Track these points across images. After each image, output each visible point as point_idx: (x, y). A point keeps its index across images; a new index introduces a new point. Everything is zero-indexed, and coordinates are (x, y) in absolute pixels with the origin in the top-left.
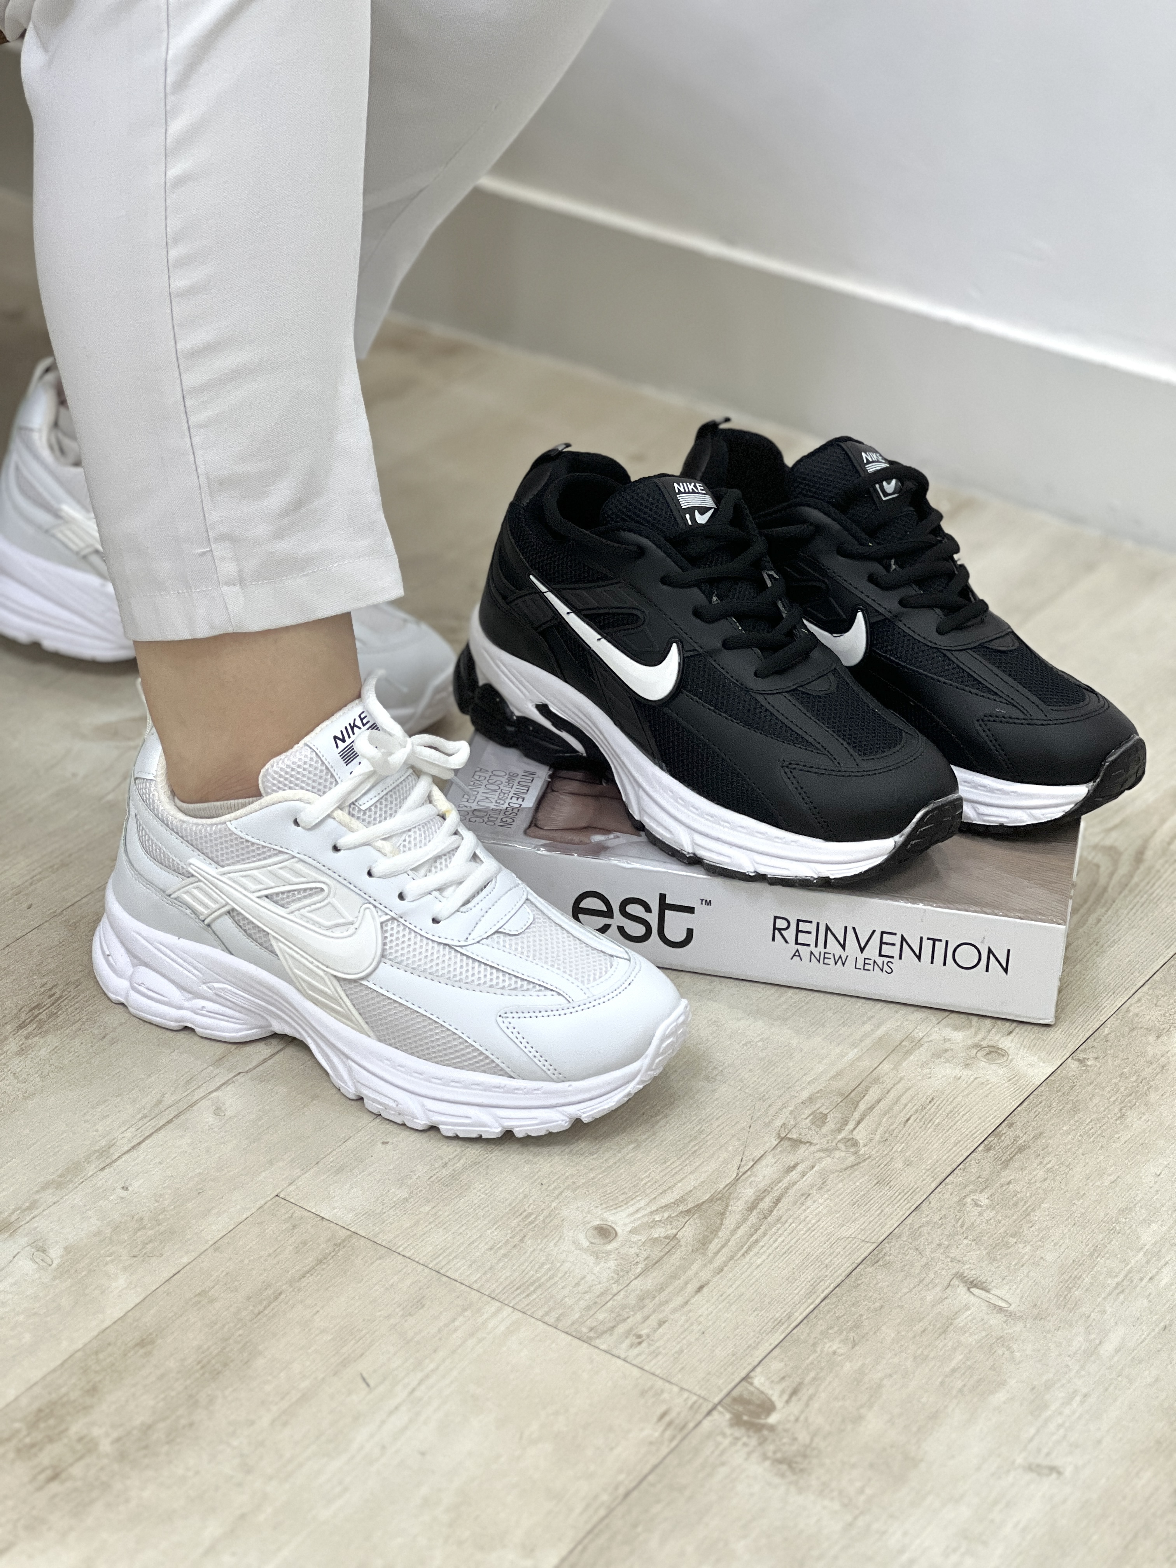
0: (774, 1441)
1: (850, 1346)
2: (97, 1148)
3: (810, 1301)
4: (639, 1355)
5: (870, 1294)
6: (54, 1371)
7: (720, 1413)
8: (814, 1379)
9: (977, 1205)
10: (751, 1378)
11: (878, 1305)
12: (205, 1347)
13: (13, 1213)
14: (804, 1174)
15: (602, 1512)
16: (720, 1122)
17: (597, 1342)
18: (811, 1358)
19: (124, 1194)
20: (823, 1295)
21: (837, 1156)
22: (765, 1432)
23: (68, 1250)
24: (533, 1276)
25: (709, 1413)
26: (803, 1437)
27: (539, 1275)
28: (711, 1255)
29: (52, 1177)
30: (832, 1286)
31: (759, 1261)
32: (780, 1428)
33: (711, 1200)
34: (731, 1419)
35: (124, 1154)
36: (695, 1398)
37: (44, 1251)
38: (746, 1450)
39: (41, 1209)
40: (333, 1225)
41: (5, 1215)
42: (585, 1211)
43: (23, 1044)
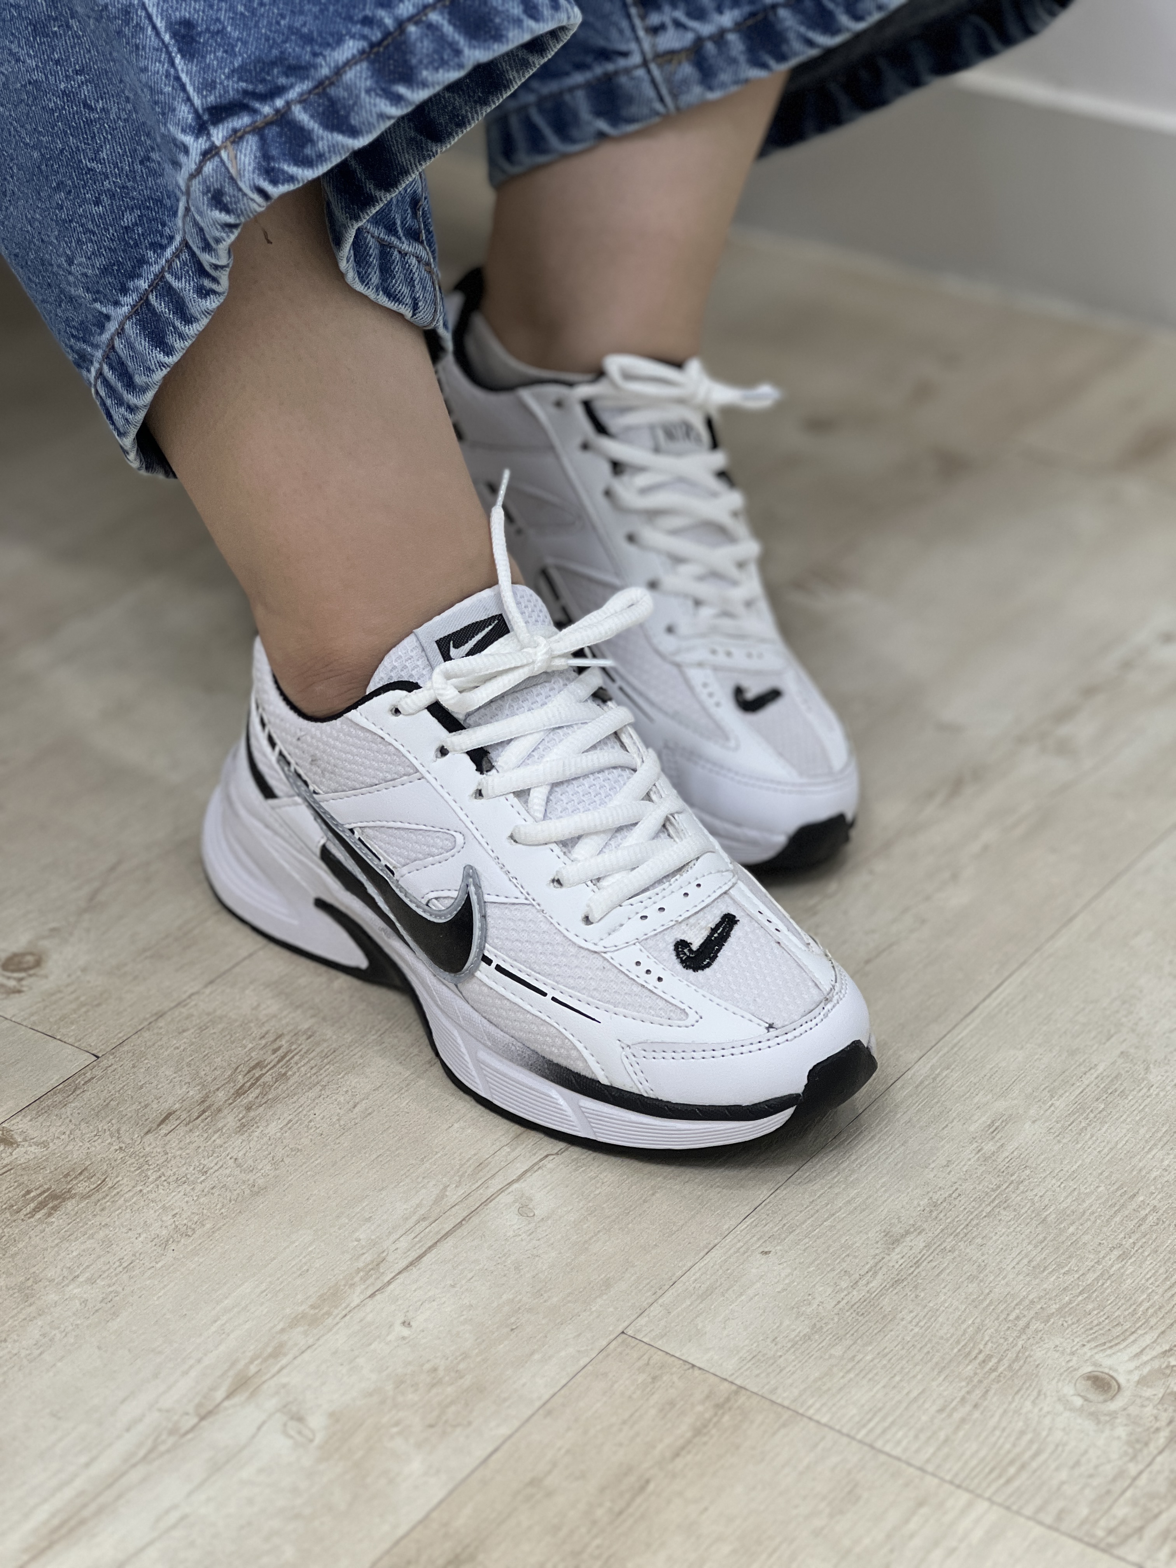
2: (361, 1265)
13: (251, 1362)
19: (406, 1332)
23: (335, 1417)
24: (1009, 1452)
27: (1017, 1450)
29: (301, 1309)
35: (400, 1273)
37: (300, 1419)
39: (290, 1356)
40: (707, 1375)
41: (240, 1365)
42: (1068, 1351)
43: (243, 1117)
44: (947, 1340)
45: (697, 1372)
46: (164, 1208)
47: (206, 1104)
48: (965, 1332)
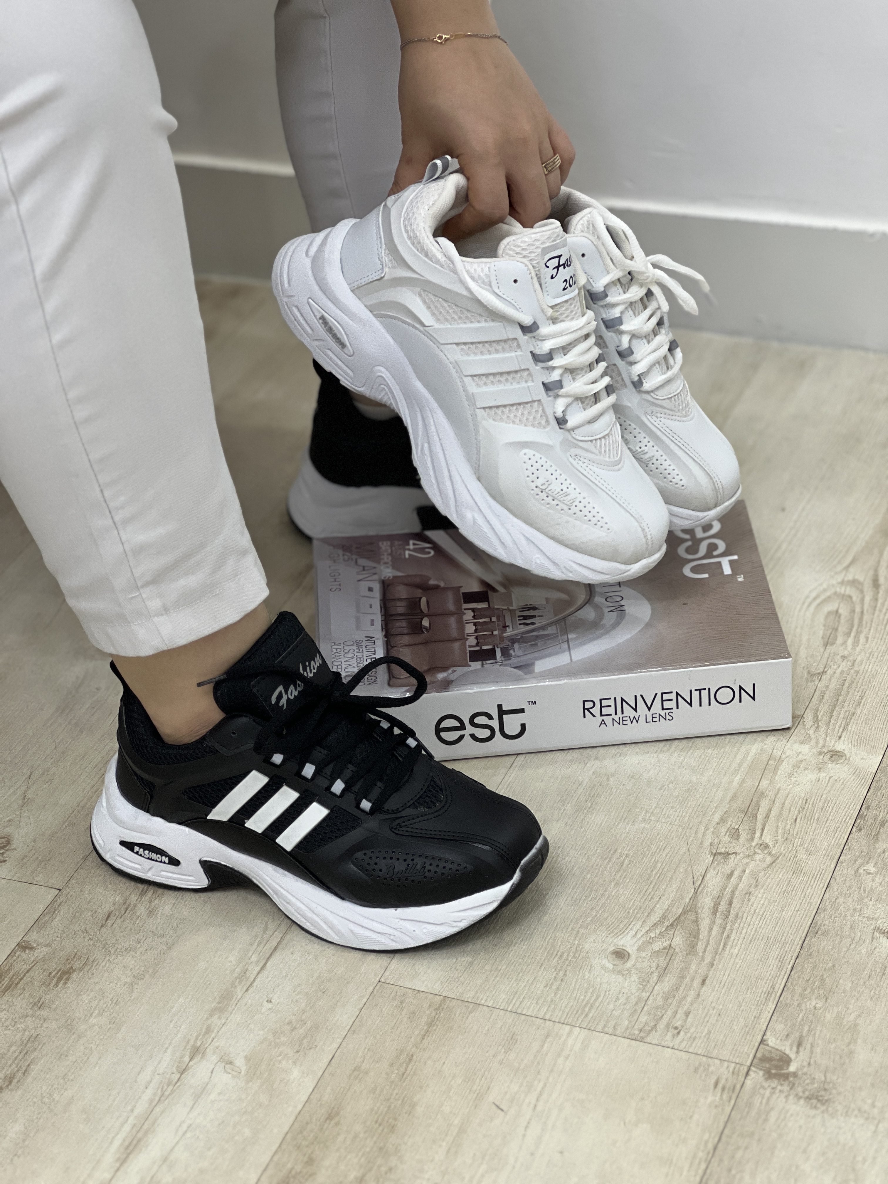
0: (799, 1084)
1: (824, 1000)
2: (236, 975)
3: (783, 973)
4: (682, 1042)
5: (822, 958)
6: (275, 1153)
7: (755, 1072)
8: (809, 1031)
9: (869, 874)
10: (765, 1041)
11: (830, 965)
12: (376, 1108)
13: (197, 1039)
14: (740, 878)
15: (703, 1166)
16: (666, 851)
17: (648, 1039)
18: (801, 1016)
19: (270, 1005)
20: (790, 966)
21: (758, 858)
22: (791, 1079)
23: (247, 1059)
24: (583, 1000)
25: (747, 1074)
26: (819, 1076)
27: (587, 998)
28: (701, 954)
29: (213, 1005)
30: (794, 958)
31: (736, 951)
32: (800, 1073)
33: (684, 912)
34: (764, 1075)
35: (258, 974)
36: (733, 1065)
37: (231, 1063)
38: (783, 1095)
39: (215, 1031)
40: (427, 994)
41: (192, 1042)
42: (600, 941)
43: (149, 907)
44: (541, 949)
45: (422, 994)
46: (124, 967)
47: (127, 904)
48: (548, 942)
